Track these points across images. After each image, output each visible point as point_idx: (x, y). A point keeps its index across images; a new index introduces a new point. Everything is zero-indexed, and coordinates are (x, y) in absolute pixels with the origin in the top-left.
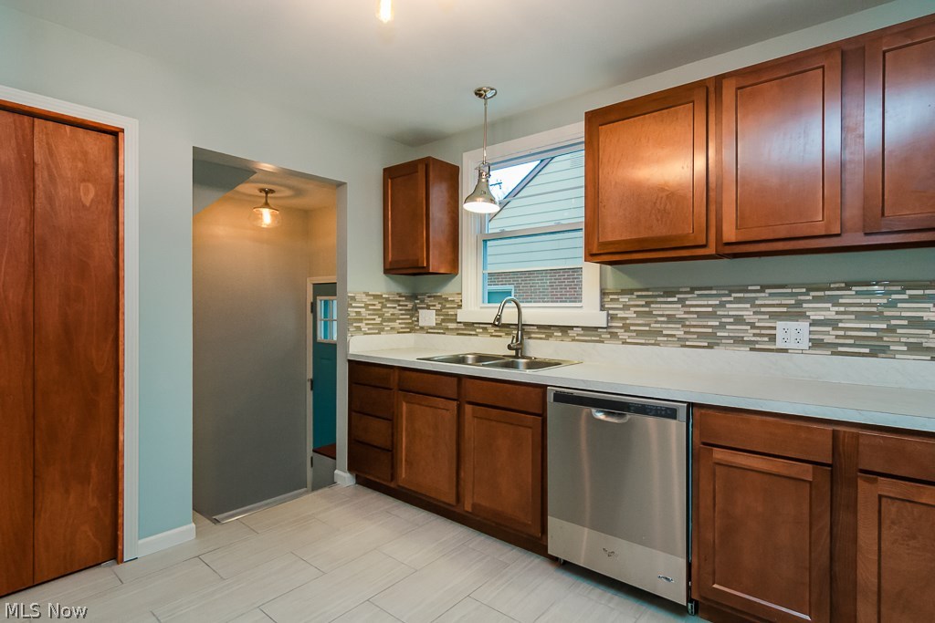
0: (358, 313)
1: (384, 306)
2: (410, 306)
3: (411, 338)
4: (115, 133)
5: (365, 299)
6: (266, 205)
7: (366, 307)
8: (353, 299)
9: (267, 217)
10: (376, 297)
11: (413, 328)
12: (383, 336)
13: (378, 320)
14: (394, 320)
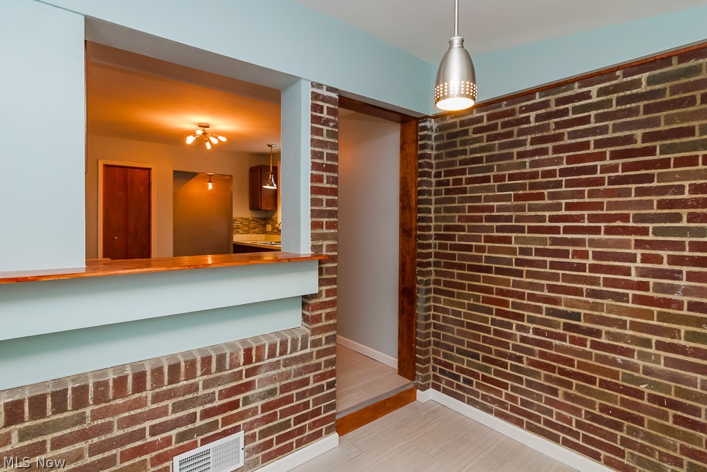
0: (238, 226)
1: (250, 223)
2: (263, 223)
3: (263, 236)
4: (149, 170)
5: (241, 220)
6: (210, 181)
7: (241, 223)
8: (236, 220)
9: (210, 186)
10: (245, 219)
11: (264, 232)
12: (249, 235)
13: (247, 229)
14: (255, 229)
